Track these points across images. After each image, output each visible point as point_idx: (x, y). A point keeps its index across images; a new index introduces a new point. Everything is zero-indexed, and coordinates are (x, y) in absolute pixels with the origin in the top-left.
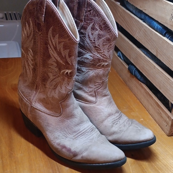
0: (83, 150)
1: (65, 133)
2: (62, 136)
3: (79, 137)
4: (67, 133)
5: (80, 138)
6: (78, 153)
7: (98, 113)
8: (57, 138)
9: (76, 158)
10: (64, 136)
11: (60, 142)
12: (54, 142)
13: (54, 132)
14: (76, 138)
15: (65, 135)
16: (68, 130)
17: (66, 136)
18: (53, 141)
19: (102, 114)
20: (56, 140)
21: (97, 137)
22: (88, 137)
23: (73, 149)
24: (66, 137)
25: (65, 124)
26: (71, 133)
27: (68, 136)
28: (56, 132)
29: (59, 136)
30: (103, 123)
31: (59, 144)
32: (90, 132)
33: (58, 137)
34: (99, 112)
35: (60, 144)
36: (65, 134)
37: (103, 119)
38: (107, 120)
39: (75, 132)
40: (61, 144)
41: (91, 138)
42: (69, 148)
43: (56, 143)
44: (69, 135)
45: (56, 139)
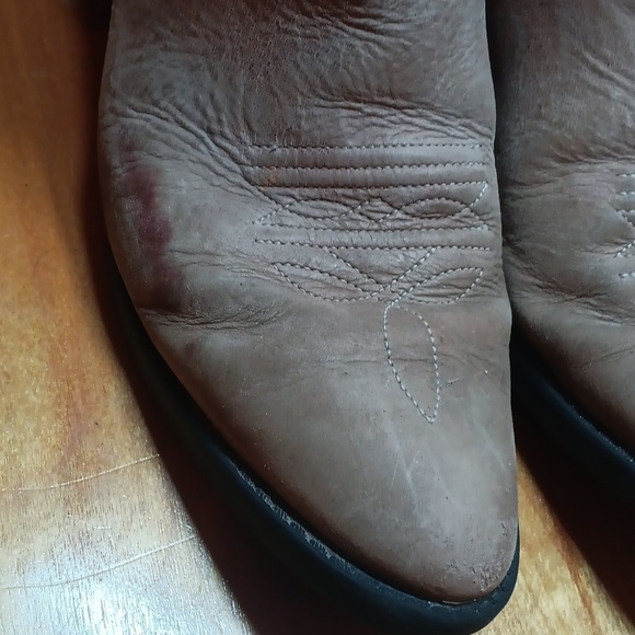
0: (232, 308)
1: (219, 97)
2: (189, 107)
3: (295, 192)
4: (232, 102)
5: (297, 207)
6: (191, 302)
7: (595, 70)
8: (145, 93)
9: (162, 319)
10: (198, 115)
11: (149, 135)
12: (113, 110)
13: (158, 38)
14: (269, 184)
15: (210, 112)
16: (250, 89)
17: (215, 127)
18: (114, 95)
19: (617, 93)
20: (138, 104)
21: (435, 280)
22: (365, 238)
23: (182, 246)
24: (210, 132)
25: (264, 26)
26: (256, 129)
27: (223, 135)
28: (166, 49)
29: (168, 87)
30: (570, 168)
31: (130, 148)
32: (410, 209)
33: (157, 95)
34: (602, 67)
35: (136, 153)
36: (217, 109)
37: (594, 142)
38: (615, 165)
39: (293, 137)
40: (144, 158)
41: (379, 259)
42: (166, 223)
43: (123, 127)
44: (235, 128)
45: (141, 96)
